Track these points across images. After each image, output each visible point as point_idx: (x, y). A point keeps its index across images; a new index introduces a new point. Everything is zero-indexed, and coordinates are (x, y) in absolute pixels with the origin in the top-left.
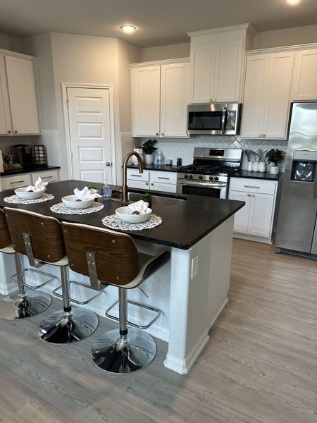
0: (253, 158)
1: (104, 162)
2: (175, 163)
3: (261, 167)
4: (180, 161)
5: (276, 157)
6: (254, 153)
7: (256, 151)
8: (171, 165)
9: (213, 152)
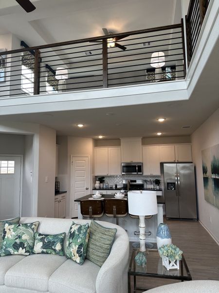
0: (148, 183)
1: (85, 188)
2: (114, 187)
3: (152, 186)
4: (116, 186)
5: (157, 182)
6: (148, 181)
7: (149, 180)
8: (112, 188)
9: (132, 181)
